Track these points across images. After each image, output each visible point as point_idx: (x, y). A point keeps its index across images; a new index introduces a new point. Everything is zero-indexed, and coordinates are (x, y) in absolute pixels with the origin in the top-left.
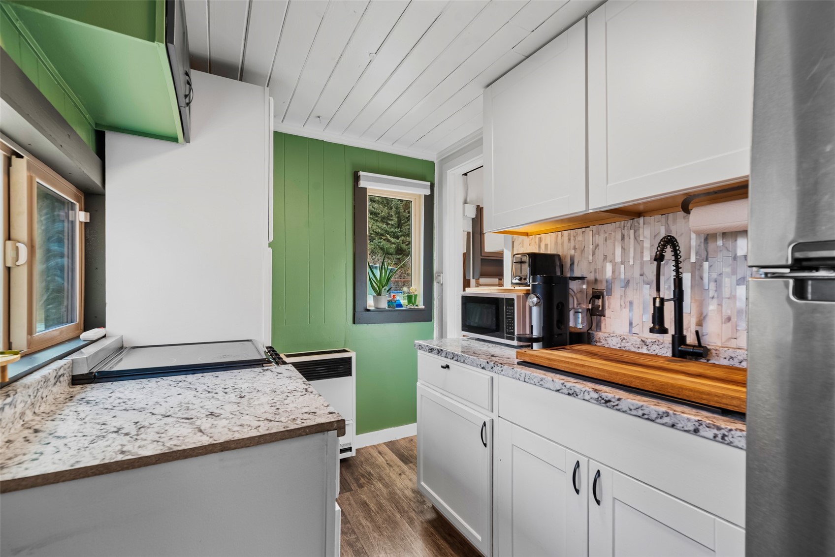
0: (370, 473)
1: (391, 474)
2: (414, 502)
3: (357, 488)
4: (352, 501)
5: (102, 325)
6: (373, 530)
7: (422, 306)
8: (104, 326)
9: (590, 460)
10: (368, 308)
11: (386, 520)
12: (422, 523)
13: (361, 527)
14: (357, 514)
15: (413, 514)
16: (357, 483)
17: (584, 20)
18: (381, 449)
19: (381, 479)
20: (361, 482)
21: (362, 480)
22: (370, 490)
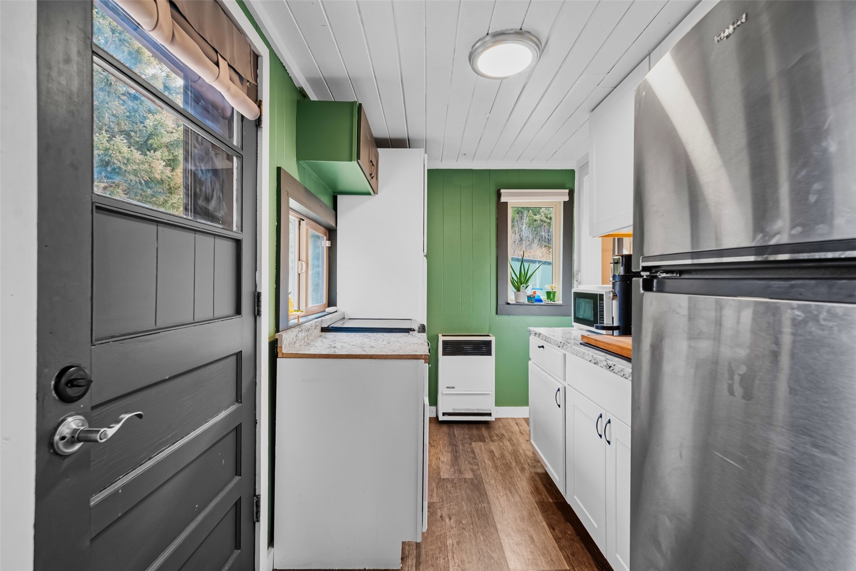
0: (504, 435)
1: (520, 439)
2: (531, 460)
3: (489, 441)
4: (483, 448)
5: (335, 305)
6: (492, 467)
7: (560, 302)
8: (336, 306)
9: (607, 413)
10: (509, 302)
11: (504, 464)
12: (531, 472)
13: (483, 464)
14: (483, 456)
15: (526, 466)
16: (491, 438)
17: (648, 57)
18: (518, 421)
19: (510, 440)
20: (494, 438)
21: (495, 438)
22: (499, 445)
